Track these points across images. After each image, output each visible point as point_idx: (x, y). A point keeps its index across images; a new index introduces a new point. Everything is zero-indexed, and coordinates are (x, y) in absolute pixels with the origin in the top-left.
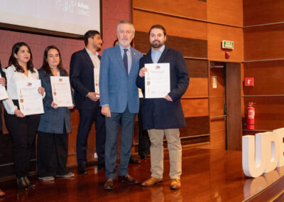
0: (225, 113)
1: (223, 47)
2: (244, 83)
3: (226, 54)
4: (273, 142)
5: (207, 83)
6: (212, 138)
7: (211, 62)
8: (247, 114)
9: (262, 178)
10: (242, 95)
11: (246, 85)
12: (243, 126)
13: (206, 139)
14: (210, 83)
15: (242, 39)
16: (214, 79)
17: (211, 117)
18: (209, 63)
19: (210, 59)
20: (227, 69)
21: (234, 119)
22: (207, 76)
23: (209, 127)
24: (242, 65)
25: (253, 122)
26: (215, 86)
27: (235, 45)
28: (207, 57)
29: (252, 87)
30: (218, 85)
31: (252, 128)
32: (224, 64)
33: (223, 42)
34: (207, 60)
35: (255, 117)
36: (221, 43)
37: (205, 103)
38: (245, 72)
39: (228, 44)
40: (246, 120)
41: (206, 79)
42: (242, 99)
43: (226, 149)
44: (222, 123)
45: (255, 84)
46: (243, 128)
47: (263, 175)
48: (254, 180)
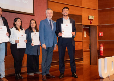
0: (90, 48)
1: (89, 19)
2: (98, 35)
3: (90, 22)
4: (112, 61)
5: (82, 35)
6: (84, 60)
7: (84, 25)
8: (100, 48)
9: (108, 78)
10: (98, 40)
11: (99, 36)
12: (98, 54)
13: (82, 60)
14: (83, 34)
15: (98, 15)
16: (85, 33)
17: (84, 50)
18: (83, 26)
19: (83, 24)
20: (91, 29)
21: (94, 51)
22: (82, 32)
23: (83, 54)
24: (97, 27)
25: (102, 52)
26: (85, 36)
27: (95, 18)
28: (82, 23)
29: (102, 36)
30: (87, 35)
31: (102, 55)
32: (89, 26)
33: (89, 16)
34: (82, 24)
35: (103, 50)
36: (88, 17)
37: (81, 44)
38: (99, 30)
39: (91, 17)
40: (99, 51)
41: (82, 33)
42: (98, 42)
43: (91, 64)
44: (88, 53)
45: (103, 35)
46: (98, 55)
47: (108, 77)
48: (104, 79)
